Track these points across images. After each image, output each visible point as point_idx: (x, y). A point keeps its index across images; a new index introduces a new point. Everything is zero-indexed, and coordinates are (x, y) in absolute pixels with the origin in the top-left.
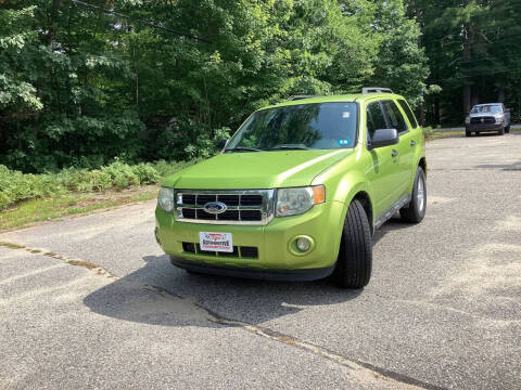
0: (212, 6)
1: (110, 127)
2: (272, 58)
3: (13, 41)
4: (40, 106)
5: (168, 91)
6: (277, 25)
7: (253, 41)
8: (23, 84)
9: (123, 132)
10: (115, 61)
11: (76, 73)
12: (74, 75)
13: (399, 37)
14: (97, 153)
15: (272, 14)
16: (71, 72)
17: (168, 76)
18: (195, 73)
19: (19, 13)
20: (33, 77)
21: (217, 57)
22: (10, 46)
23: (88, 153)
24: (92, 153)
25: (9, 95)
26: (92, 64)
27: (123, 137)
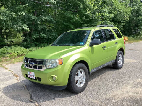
0: (77, 2)
1: (49, 36)
2: (95, 15)
3: (22, 14)
4: (29, 30)
5: (64, 26)
6: (96, 6)
7: (89, 11)
8: (24, 25)
9: (52, 38)
10: (49, 18)
11: (40, 21)
12: (39, 22)
13: (138, 8)
14: (46, 43)
15: (95, 3)
16: (38, 21)
17: (64, 22)
18: (71, 21)
19: (24, 6)
20: (27, 23)
21: (78, 16)
22: (21, 15)
23: (43, 43)
24: (44, 43)
25: (21, 28)
26: (44, 19)
27: (52, 39)
